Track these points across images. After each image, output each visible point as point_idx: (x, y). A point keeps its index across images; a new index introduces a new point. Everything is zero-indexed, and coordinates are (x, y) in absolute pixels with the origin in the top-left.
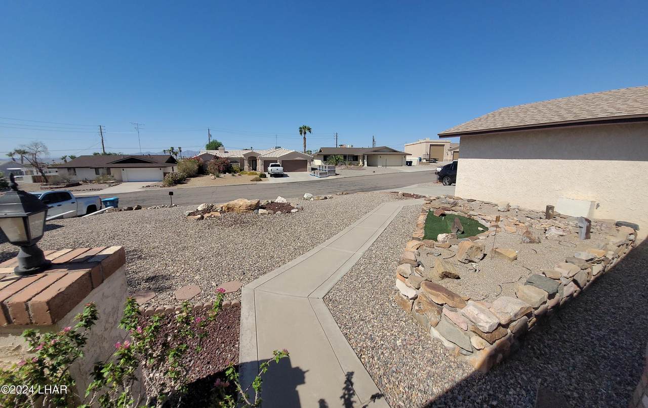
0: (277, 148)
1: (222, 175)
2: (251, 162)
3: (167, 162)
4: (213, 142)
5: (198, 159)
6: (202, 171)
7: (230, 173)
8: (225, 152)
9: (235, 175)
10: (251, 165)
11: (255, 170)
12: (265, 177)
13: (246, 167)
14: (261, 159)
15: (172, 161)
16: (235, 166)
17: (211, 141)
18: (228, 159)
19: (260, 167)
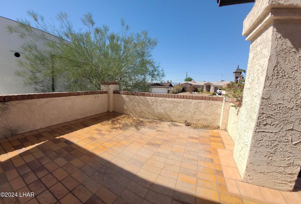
0: (222, 81)
1: (193, 93)
2: (207, 88)
3: (169, 86)
4: (188, 78)
5: (182, 85)
6: (184, 90)
7: (197, 92)
8: (194, 82)
9: (200, 93)
10: (207, 89)
11: (209, 91)
12: (216, 95)
13: (205, 89)
14: (213, 86)
15: (171, 85)
16: (199, 89)
17: (187, 77)
18: (196, 85)
19: (212, 90)
